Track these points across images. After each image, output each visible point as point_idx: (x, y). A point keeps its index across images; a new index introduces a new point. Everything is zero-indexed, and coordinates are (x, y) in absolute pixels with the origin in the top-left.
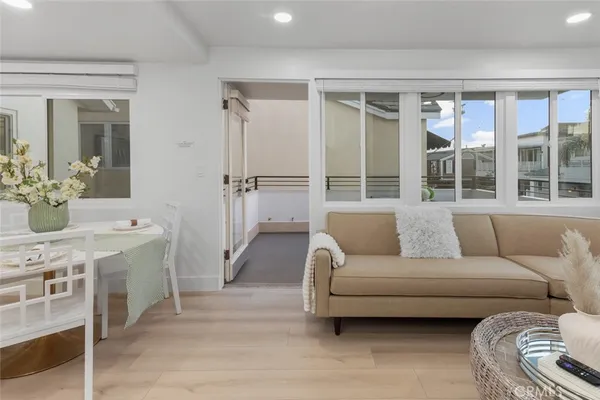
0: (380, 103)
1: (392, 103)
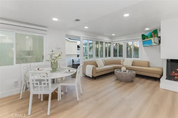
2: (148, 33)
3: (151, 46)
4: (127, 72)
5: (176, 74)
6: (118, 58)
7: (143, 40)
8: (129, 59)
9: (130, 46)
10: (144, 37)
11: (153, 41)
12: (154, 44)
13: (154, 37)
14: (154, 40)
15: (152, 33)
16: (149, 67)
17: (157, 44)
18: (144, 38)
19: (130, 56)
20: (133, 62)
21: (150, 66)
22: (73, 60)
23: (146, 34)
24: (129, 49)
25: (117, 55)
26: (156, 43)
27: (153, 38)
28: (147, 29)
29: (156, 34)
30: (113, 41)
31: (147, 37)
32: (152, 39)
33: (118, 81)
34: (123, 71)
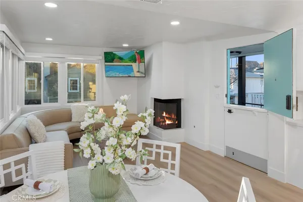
2: (125, 52)
3: (130, 77)
5: (161, 120)
7: (106, 64)
11: (136, 69)
14: (139, 67)
18: (110, 58)
27: (137, 63)
28: (125, 45)
31: (121, 59)
32: (134, 65)
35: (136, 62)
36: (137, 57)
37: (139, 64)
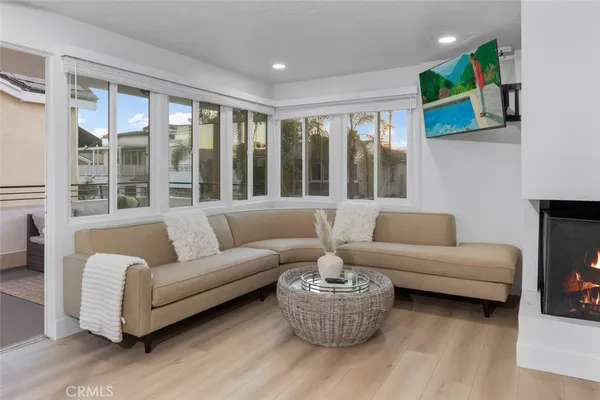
0: (17, 76)
1: (30, 79)
2: (453, 63)
3: (468, 131)
4: (350, 284)
5: (586, 285)
6: (306, 201)
7: (427, 106)
8: (357, 203)
9: (364, 145)
10: (431, 86)
11: (477, 109)
12: (483, 123)
13: (484, 83)
14: (483, 100)
15: (473, 62)
16: (454, 245)
17: (498, 120)
18: (432, 90)
19: (362, 188)
20: (377, 219)
21: (459, 238)
22: (30, 219)
23: (444, 69)
24: (358, 157)
25: (299, 186)
26: (491, 116)
27: (478, 89)
28: (447, 40)
29: (493, 67)
30: (277, 104)
31: (449, 85)
32: (474, 95)
33: (296, 348)
34: (329, 281)
35: (475, 87)
36: (475, 69)
37: (481, 90)
